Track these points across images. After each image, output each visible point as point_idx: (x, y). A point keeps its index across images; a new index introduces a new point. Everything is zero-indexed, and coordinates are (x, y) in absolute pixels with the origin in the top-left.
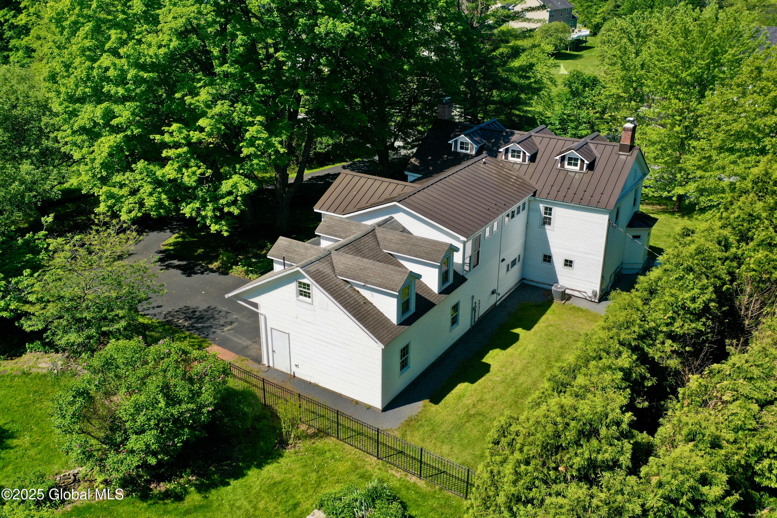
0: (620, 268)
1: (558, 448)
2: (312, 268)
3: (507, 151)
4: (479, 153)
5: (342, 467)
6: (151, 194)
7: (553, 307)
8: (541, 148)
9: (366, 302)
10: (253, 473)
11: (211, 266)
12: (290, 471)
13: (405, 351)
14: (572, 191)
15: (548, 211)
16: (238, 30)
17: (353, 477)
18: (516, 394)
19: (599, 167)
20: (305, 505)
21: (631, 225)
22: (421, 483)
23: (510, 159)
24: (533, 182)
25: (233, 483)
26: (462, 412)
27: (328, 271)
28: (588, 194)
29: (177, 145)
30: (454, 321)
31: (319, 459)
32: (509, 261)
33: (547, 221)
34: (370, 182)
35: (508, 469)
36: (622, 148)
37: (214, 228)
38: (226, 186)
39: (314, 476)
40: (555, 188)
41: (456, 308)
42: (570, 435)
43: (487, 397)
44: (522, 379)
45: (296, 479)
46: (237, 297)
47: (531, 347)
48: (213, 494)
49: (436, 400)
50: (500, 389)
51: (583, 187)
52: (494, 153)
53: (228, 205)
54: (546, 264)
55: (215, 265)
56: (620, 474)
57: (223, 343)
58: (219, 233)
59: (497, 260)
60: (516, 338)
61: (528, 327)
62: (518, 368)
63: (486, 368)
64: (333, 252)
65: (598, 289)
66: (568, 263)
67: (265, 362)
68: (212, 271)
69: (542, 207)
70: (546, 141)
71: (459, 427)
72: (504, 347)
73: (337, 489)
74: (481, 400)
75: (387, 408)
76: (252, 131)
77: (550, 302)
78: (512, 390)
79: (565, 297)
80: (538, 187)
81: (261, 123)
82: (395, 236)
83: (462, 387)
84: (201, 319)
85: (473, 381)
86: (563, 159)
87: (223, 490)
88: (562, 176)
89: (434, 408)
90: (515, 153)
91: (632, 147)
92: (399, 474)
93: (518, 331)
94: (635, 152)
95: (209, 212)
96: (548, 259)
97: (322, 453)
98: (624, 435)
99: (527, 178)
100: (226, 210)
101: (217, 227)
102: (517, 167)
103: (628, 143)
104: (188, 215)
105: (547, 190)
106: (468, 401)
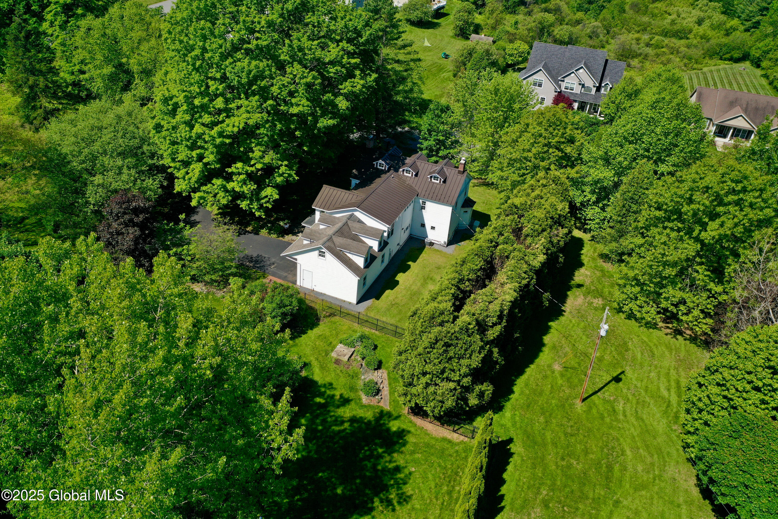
0: (458, 227)
1: (433, 318)
2: (326, 245)
3: (403, 170)
4: (389, 169)
5: (345, 328)
6: (224, 198)
7: (425, 250)
8: (420, 168)
9: (350, 259)
10: (309, 332)
11: (248, 229)
12: (324, 330)
13: (365, 279)
14: (435, 195)
15: (424, 203)
16: (276, 120)
17: (351, 332)
18: (411, 294)
19: (448, 181)
20: (334, 343)
21: (463, 206)
22: (377, 332)
23: (405, 174)
24: (417, 188)
25: (303, 336)
26: (389, 303)
27: (333, 246)
28: (443, 196)
29: (239, 174)
30: (382, 261)
31: (334, 326)
32: (405, 229)
33: (423, 208)
34: (339, 193)
35: (419, 324)
36: (459, 172)
37: (257, 214)
38: (263, 194)
39: (334, 332)
40: (428, 192)
41: (383, 256)
42: (437, 314)
43: (399, 296)
44: (413, 287)
45: (328, 334)
46: (287, 256)
47: (416, 271)
48: (297, 340)
49: (378, 298)
50: (404, 292)
51: (440, 193)
52: (397, 170)
53: (266, 203)
54: (422, 228)
55: (249, 229)
56: (449, 324)
57: (274, 275)
58: (260, 216)
59: (400, 229)
60: (409, 267)
61: (414, 261)
62: (411, 282)
63: (397, 283)
64: (333, 237)
65: (446, 240)
66: (433, 228)
67: (298, 283)
68: (249, 232)
69: (421, 201)
70: (423, 164)
71: (388, 310)
72: (404, 272)
73: (345, 336)
74: (396, 298)
75: (358, 303)
76: (283, 169)
77: (424, 247)
78: (409, 292)
79: (431, 244)
80: (419, 191)
81: (286, 166)
82: (357, 225)
83: (388, 292)
84: (256, 261)
85: (392, 289)
86: (431, 177)
87: (300, 339)
88: (431, 184)
89: (377, 302)
90: (408, 171)
91: (464, 171)
92: (368, 330)
93: (410, 263)
94: (465, 174)
95: (255, 205)
96: (423, 225)
97: (335, 323)
98: (452, 314)
99: (414, 186)
100: (265, 205)
101: (259, 213)
102: (408, 179)
103: (462, 170)
104: (244, 208)
105: (423, 193)
106: (391, 298)
